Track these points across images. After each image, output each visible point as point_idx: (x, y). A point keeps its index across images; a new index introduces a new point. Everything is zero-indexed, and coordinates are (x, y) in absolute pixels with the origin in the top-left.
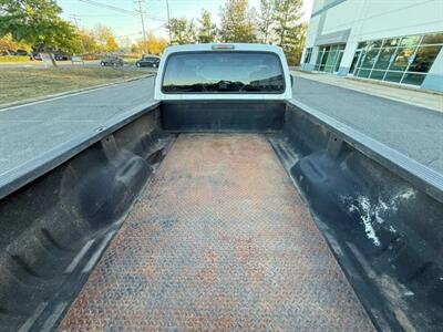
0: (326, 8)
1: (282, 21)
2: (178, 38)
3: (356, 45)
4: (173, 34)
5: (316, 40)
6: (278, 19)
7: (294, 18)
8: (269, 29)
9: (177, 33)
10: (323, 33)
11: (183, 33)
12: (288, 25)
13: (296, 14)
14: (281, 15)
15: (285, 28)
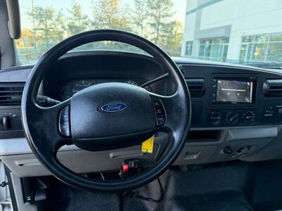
0: (201, 7)
1: (156, 17)
2: (42, 26)
3: (240, 39)
4: (37, 23)
5: (196, 34)
6: (152, 15)
7: (167, 15)
8: (144, 23)
9: (42, 21)
10: (201, 28)
11: (49, 22)
12: (162, 20)
13: (169, 13)
14: (155, 12)
15: (159, 24)
